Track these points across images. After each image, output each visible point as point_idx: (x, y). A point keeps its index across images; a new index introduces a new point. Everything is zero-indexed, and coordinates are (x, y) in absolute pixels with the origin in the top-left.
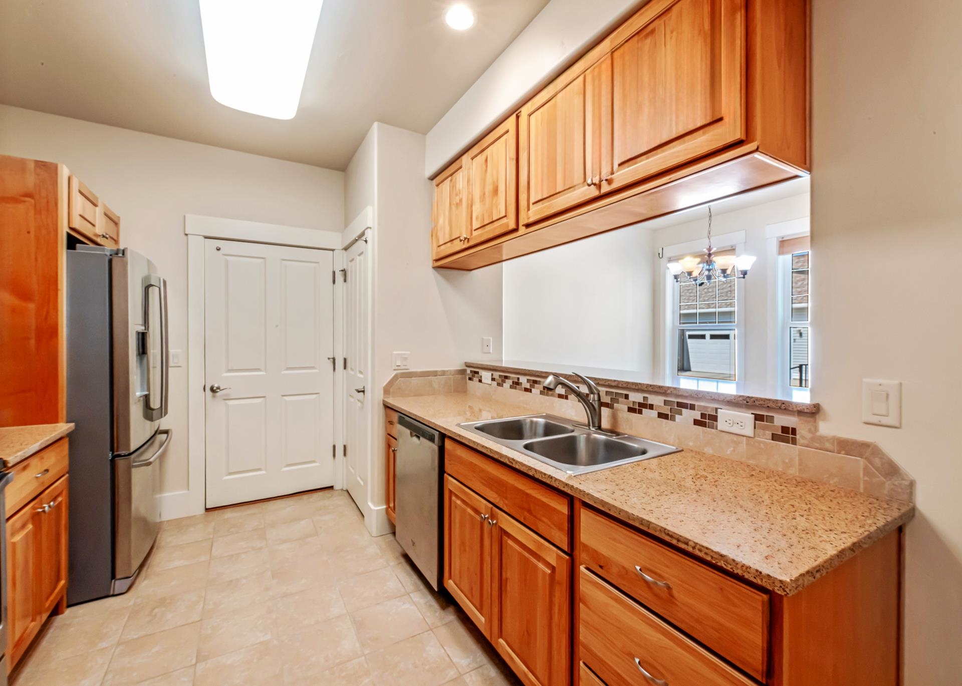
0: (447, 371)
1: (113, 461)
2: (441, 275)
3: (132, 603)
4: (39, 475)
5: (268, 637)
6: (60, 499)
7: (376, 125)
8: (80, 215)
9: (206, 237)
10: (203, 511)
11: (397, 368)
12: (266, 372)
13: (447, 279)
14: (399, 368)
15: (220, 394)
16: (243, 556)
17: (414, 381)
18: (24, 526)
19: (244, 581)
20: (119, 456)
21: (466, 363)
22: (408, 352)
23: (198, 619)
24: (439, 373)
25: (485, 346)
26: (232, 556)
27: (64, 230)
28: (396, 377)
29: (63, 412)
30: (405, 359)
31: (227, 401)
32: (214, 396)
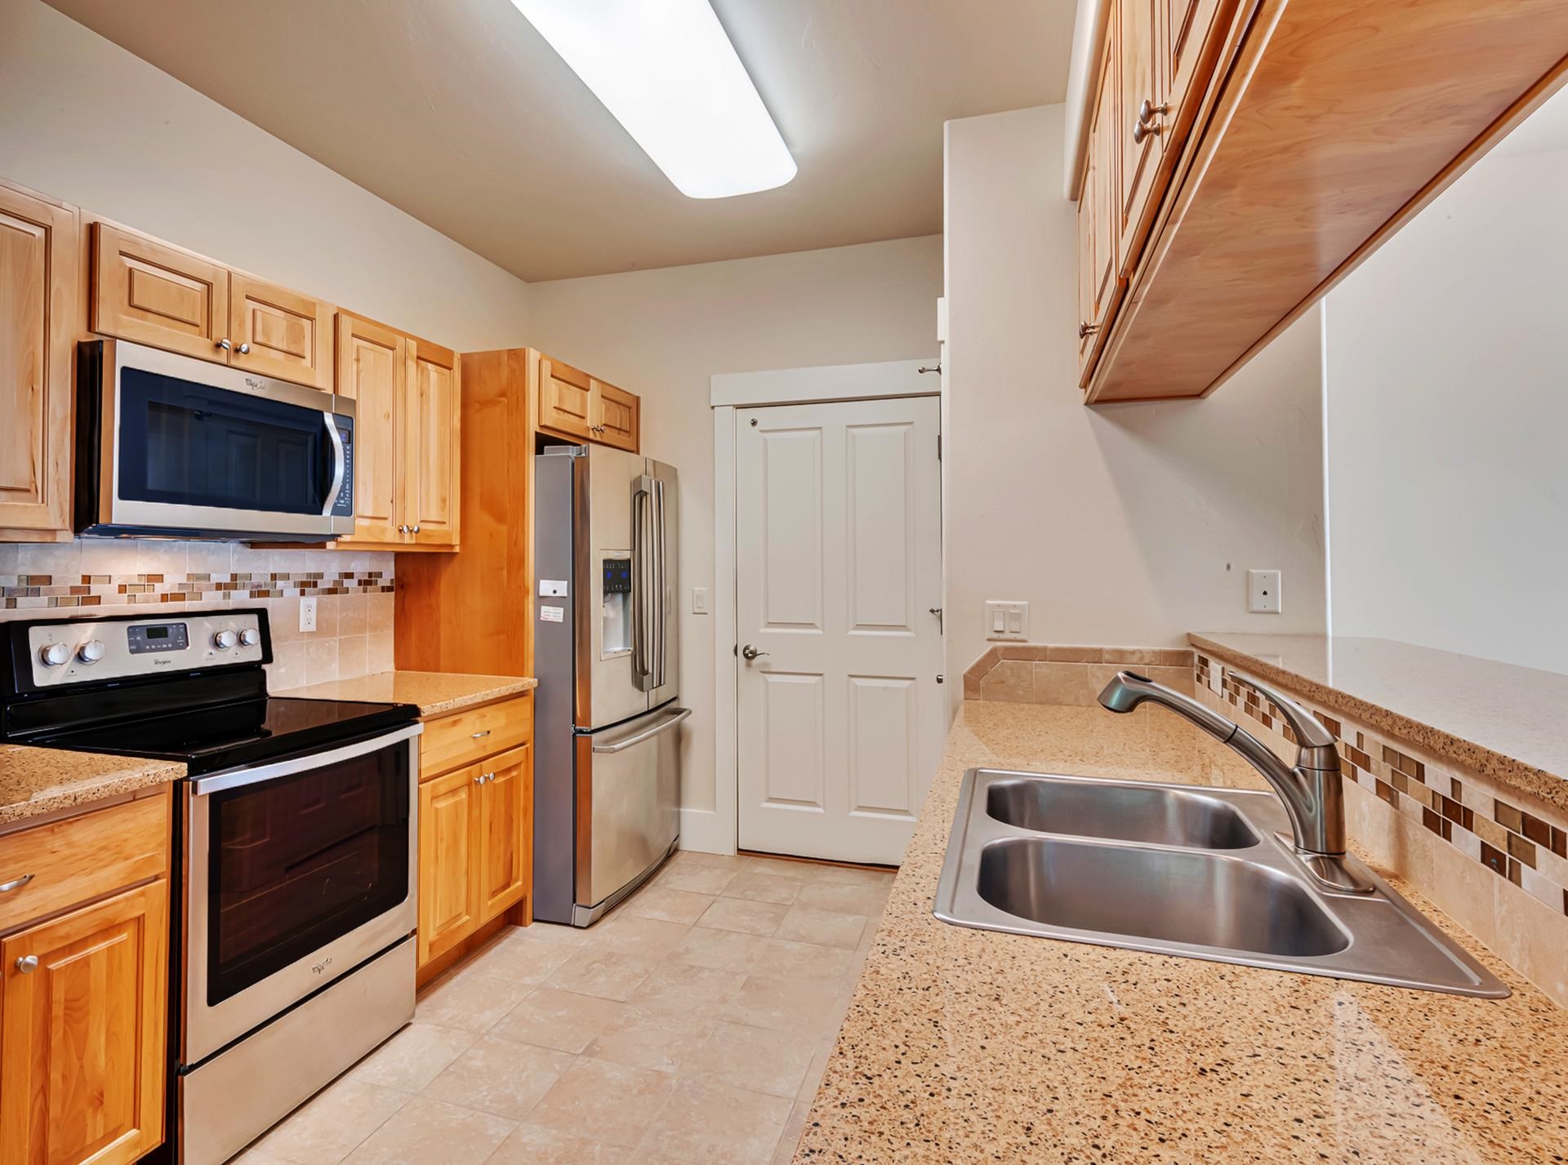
0: (1133, 653)
1: (574, 735)
2: (1107, 417)
3: (583, 944)
4: (478, 735)
5: (671, 1070)
6: (514, 773)
7: (946, 124)
8: (555, 408)
9: (738, 407)
10: (732, 852)
11: (995, 636)
12: (823, 630)
13: (1127, 425)
14: (1002, 636)
15: (755, 661)
16: (733, 937)
17: (1039, 668)
18: (454, 791)
19: (706, 974)
20: (581, 732)
21: (1189, 635)
22: (1026, 603)
23: (622, 999)
24: (1106, 657)
25: (1257, 594)
26: (721, 931)
27: (533, 427)
28: (992, 656)
29: (530, 665)
30: (1017, 617)
31: (767, 676)
32: (749, 666)
